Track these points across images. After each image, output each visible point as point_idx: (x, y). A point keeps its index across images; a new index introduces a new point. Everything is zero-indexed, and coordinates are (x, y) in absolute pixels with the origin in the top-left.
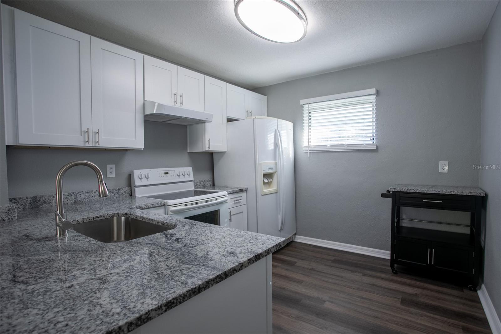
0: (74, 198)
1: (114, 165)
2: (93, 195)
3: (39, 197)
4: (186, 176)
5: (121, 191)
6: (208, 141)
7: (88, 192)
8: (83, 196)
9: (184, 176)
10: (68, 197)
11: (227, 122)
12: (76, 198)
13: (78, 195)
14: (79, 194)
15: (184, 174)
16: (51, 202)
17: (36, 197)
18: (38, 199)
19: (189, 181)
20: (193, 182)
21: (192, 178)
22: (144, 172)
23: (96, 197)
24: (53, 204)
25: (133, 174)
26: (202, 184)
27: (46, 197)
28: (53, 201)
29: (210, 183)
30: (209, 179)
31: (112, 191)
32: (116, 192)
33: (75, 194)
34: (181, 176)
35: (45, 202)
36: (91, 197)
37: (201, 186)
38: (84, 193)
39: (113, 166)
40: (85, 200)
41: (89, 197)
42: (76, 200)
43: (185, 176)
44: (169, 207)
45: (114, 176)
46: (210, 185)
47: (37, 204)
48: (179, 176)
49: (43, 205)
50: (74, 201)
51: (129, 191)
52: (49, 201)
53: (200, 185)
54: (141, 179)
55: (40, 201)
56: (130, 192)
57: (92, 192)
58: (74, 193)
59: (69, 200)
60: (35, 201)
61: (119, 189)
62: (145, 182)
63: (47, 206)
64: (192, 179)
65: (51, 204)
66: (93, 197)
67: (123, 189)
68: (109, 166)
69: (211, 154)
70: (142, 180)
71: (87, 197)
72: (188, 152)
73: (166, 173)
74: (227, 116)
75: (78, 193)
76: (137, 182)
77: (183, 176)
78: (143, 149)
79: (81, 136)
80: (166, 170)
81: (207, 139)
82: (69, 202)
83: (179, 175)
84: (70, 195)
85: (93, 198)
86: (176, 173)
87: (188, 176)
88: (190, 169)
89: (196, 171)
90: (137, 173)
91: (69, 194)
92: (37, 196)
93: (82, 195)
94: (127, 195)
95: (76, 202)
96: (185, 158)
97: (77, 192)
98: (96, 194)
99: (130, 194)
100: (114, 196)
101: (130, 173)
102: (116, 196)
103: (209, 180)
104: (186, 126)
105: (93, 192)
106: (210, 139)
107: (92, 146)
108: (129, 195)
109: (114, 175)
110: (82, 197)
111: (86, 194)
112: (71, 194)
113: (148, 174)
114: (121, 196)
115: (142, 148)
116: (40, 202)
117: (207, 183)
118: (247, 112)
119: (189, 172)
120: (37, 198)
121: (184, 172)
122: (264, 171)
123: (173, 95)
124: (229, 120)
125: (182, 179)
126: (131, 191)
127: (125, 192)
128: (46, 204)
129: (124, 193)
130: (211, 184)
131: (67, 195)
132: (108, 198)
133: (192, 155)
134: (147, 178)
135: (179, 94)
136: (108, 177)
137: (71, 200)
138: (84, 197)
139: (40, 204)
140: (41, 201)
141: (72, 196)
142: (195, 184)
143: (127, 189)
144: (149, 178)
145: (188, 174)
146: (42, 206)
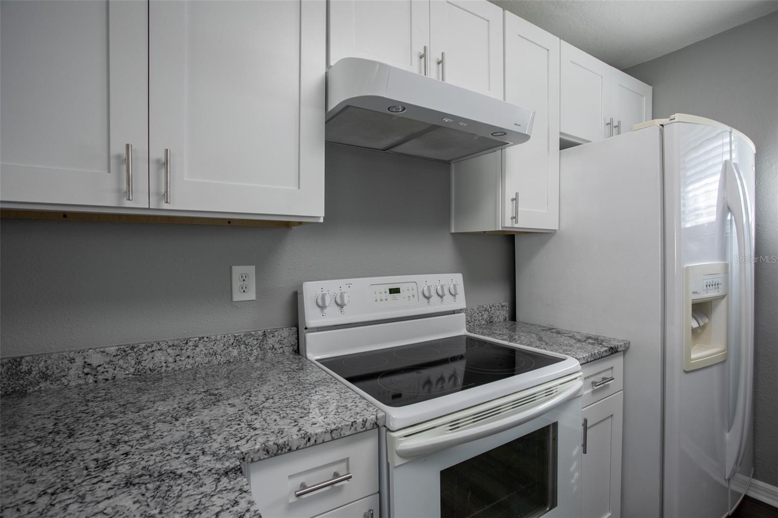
0: (133, 362)
1: (254, 266)
2: (189, 353)
3: (27, 362)
4: (448, 297)
5: (271, 341)
6: (512, 200)
7: (176, 343)
8: (160, 357)
9: (441, 297)
10: (114, 359)
11: (560, 150)
12: (140, 363)
13: (145, 353)
14: (149, 349)
15: (440, 293)
16: (64, 376)
17: (16, 362)
18: (24, 368)
19: (454, 312)
20: (463, 315)
21: (461, 303)
22: (331, 287)
23: (197, 359)
24: (69, 381)
25: (302, 293)
26: (485, 316)
27: (49, 362)
28: (72, 372)
29: (504, 313)
30: (503, 304)
31: (243, 340)
32: (255, 343)
33: (135, 350)
34: (435, 298)
35: (45, 377)
36: (183, 359)
37: (483, 322)
38: (164, 346)
39: (251, 270)
40: (167, 366)
41: (178, 358)
42: (142, 367)
43: (444, 298)
44: (394, 439)
45: (254, 298)
46: (505, 320)
47: (21, 382)
48: (428, 298)
49: (41, 385)
50: (132, 370)
51: (293, 339)
52: (58, 371)
53: (481, 318)
54: (322, 307)
55: (29, 372)
56: (297, 341)
57: (187, 343)
58: (133, 348)
59: (118, 369)
60: (16, 374)
61: (264, 335)
62: (333, 317)
63: (52, 387)
64: (463, 305)
65: (66, 382)
66: (188, 357)
67: (276, 333)
68: (238, 271)
69: (510, 238)
70: (326, 311)
71: (171, 360)
72: (453, 232)
73: (394, 291)
74: (561, 133)
75: (145, 349)
76: (312, 317)
77: (439, 298)
78: (322, 220)
79: (109, 172)
80: (394, 281)
81: (510, 194)
82: (120, 375)
83: (427, 294)
84: (123, 353)
85: (191, 361)
86: (420, 290)
87: (452, 298)
88: (458, 279)
89: (472, 281)
90: (311, 290)
91: (118, 350)
92: (22, 358)
93: (158, 354)
94: (288, 350)
95: (140, 375)
96: (446, 251)
97: (143, 345)
98: (198, 349)
99: (296, 348)
100: (250, 354)
101: (294, 290)
102: (255, 352)
103: (503, 306)
104: (448, 163)
105: (190, 344)
106: (517, 194)
107: (149, 209)
108: (291, 351)
109: (252, 295)
110: (156, 360)
111: (170, 351)
112: (125, 351)
113: (342, 297)
114: (270, 354)
115: (319, 217)
116: (30, 378)
117: (498, 312)
118: (607, 124)
119: (455, 286)
120: (20, 365)
121: (442, 287)
122: (694, 293)
123: (416, 58)
124: (565, 144)
125: (436, 306)
126: (298, 339)
127: (280, 342)
128: (48, 382)
129: (277, 346)
130: (507, 316)
131: (114, 354)
132: (232, 360)
133: (464, 240)
134: (341, 306)
135: (434, 56)
136: (235, 299)
137: (125, 366)
138: (163, 358)
139: (31, 383)
140: (34, 373)
141: (129, 358)
142: (469, 318)
143: (286, 333)
144: (345, 305)
145: (453, 292)
146: (36, 389)
